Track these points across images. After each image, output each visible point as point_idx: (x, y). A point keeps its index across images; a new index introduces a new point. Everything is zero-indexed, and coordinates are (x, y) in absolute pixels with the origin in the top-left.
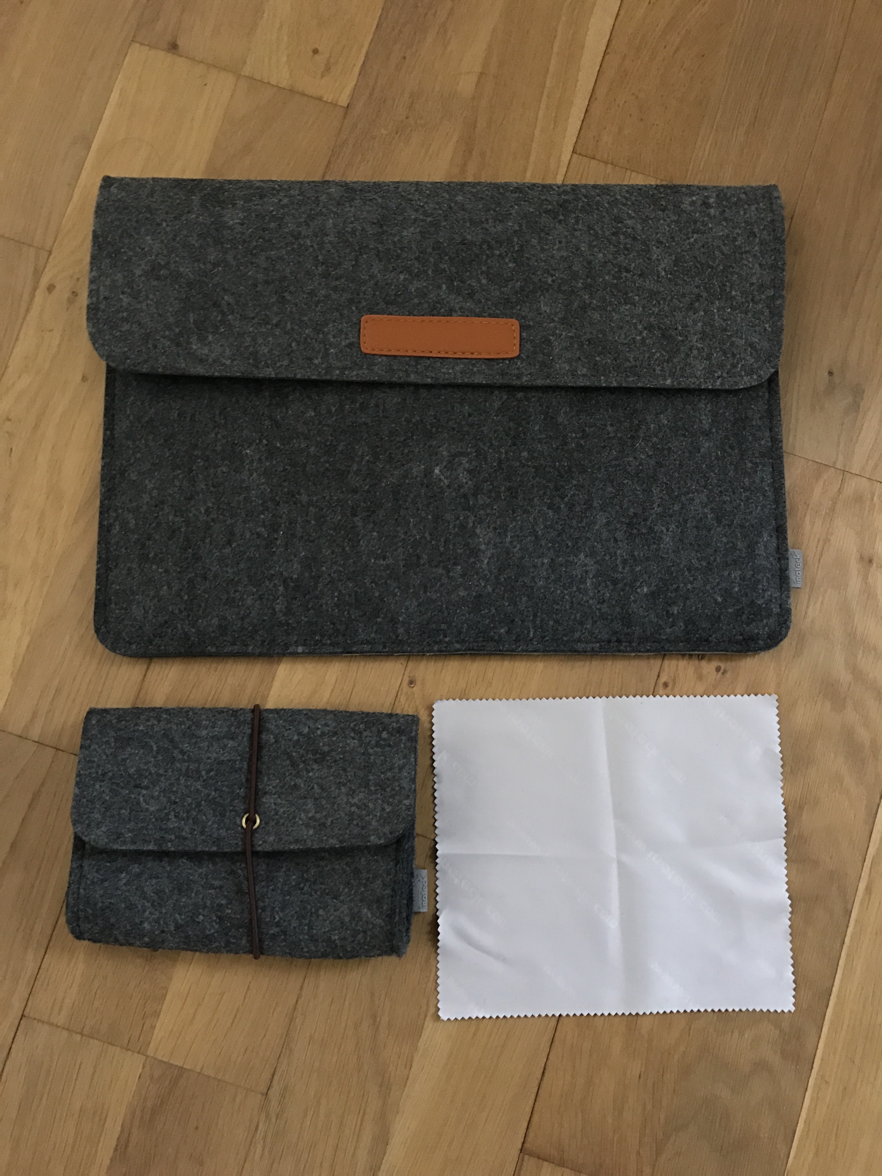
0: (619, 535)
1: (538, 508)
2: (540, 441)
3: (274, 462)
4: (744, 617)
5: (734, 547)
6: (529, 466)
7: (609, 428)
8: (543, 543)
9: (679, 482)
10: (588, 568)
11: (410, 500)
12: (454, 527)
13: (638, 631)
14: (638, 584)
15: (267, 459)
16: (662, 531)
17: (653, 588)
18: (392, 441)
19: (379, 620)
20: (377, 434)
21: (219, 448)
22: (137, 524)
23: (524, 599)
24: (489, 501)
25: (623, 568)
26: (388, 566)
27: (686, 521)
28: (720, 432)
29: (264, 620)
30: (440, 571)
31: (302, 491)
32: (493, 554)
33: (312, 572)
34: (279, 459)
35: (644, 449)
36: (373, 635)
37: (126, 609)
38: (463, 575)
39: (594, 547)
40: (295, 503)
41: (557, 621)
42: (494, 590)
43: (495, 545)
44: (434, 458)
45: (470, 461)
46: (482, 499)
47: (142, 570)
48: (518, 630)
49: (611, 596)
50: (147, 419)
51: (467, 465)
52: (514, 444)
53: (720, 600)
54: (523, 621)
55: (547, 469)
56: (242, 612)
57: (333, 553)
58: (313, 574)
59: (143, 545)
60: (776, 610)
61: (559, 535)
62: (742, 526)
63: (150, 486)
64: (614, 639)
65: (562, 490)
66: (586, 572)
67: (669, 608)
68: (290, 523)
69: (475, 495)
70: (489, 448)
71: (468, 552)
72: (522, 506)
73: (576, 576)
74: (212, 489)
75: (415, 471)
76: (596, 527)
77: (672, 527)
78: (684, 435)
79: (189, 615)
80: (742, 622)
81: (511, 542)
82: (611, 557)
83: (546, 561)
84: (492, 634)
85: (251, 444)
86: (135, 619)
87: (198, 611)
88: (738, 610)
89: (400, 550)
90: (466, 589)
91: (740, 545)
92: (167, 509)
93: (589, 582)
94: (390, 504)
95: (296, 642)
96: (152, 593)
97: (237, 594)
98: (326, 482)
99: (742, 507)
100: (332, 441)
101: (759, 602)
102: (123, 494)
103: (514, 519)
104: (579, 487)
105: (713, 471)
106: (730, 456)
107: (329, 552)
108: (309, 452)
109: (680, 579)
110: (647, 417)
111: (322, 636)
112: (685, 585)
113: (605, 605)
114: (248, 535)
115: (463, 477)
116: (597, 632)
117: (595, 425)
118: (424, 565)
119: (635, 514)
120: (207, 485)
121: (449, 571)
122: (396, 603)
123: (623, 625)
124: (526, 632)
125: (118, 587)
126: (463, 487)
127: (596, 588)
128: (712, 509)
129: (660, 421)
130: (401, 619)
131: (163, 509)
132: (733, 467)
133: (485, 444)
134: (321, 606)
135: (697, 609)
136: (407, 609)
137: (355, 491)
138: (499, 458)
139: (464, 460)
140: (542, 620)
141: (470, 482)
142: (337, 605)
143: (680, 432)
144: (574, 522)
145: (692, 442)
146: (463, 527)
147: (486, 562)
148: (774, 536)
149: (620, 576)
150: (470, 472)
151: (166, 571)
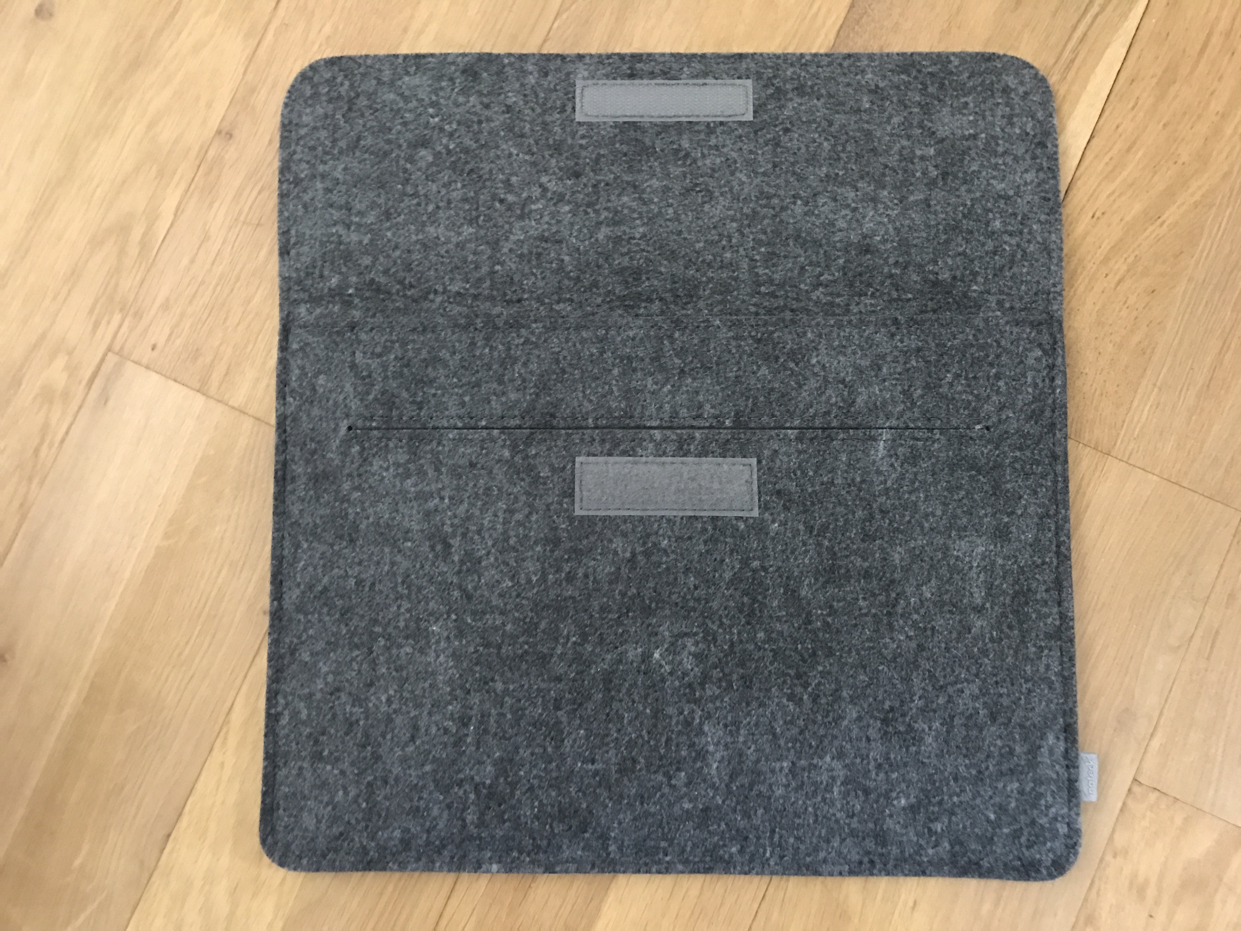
0: (872, 733)
1: (776, 700)
2: (779, 619)
3: (464, 642)
4: (1023, 840)
5: (1012, 752)
6: (765, 650)
7: (861, 603)
8: (782, 742)
9: (944, 669)
10: (835, 773)
11: (624, 691)
12: (677, 723)
13: (895, 851)
14: (894, 795)
15: (456, 637)
16: (923, 730)
17: (913, 800)
18: (603, 619)
19: (587, 835)
20: (586, 611)
21: (402, 624)
22: (309, 715)
23: (760, 812)
24: (717, 692)
25: (877, 775)
26: (596, 773)
27: (952, 718)
28: (996, 608)
29: (453, 834)
30: (660, 777)
31: (497, 678)
32: (723, 757)
33: (508, 776)
34: (469, 638)
35: (903, 628)
36: (579, 853)
37: (296, 816)
38: (687, 784)
39: (842, 747)
40: (488, 692)
41: (798, 838)
42: (723, 802)
43: (726, 745)
44: (653, 639)
45: (697, 643)
46: (711, 690)
47: (315, 770)
48: (752, 848)
49: (862, 808)
50: (320, 588)
51: (693, 649)
52: (748, 623)
53: (992, 817)
54: (758, 838)
55: (787, 653)
56: (428, 824)
57: (532, 754)
58: (509, 779)
59: (316, 742)
60: (1063, 829)
61: (801, 732)
62: (1022, 726)
63: (325, 669)
64: (866, 860)
65: (805, 678)
66: (833, 779)
67: (931, 825)
68: (483, 716)
69: (702, 685)
70: (719, 627)
71: (694, 754)
72: (758, 698)
73: (821, 783)
74: (394, 673)
75: (631, 655)
76: (845, 723)
77: (937, 725)
78: (950, 612)
79: (367, 827)
80: (1021, 845)
81: (745, 742)
82: (863, 760)
83: (785, 764)
84: (721, 852)
85: (437, 620)
86: (306, 830)
87: (378, 821)
88: (1015, 831)
89: (612, 752)
90: (690, 801)
91: (1018, 749)
92: (344, 698)
93: (836, 790)
94: (600, 696)
95: (490, 858)
96: (326, 799)
97: (422, 802)
98: (524, 666)
99: (1022, 702)
100: (532, 618)
101: (1041, 821)
102: (294, 677)
103: (749, 714)
104: (825, 674)
105: (987, 656)
106: (1008, 637)
107: (529, 752)
108: (504, 631)
109: (945, 789)
110: (907, 589)
111: (520, 852)
112: (951, 797)
113: (855, 819)
114: (434, 730)
115: (688, 663)
116: (845, 851)
117: (844, 599)
118: (640, 770)
119: (892, 709)
120: (389, 668)
121: (670, 778)
122: (607, 816)
123: (876, 844)
124: (761, 850)
125: (287, 790)
126: (688, 675)
127: (844, 798)
128: (985, 703)
129: (921, 595)
130: (613, 835)
131: (339, 698)
132: (1011, 652)
133: (713, 623)
134: (519, 817)
135: (965, 827)
136: (620, 823)
137: (559, 679)
138: (731, 640)
139: (689, 643)
140: (781, 837)
141: (696, 669)
142: (537, 817)
143: (946, 608)
144: (820, 718)
145: (960, 621)
146: (688, 723)
147: (715, 766)
148: (1062, 737)
149: (872, 785)
150: (696, 656)
151: (343, 773)
